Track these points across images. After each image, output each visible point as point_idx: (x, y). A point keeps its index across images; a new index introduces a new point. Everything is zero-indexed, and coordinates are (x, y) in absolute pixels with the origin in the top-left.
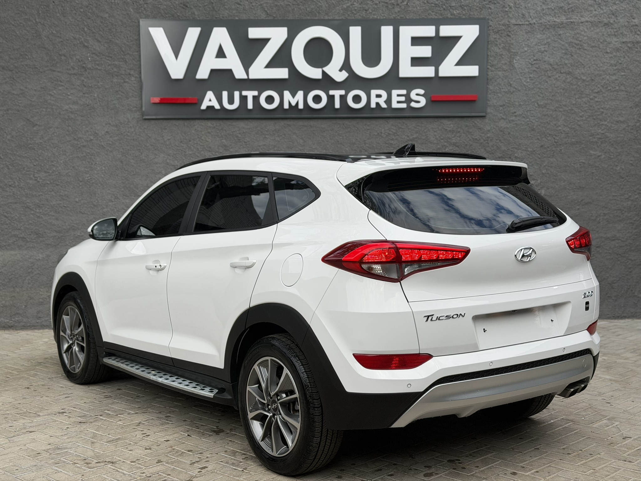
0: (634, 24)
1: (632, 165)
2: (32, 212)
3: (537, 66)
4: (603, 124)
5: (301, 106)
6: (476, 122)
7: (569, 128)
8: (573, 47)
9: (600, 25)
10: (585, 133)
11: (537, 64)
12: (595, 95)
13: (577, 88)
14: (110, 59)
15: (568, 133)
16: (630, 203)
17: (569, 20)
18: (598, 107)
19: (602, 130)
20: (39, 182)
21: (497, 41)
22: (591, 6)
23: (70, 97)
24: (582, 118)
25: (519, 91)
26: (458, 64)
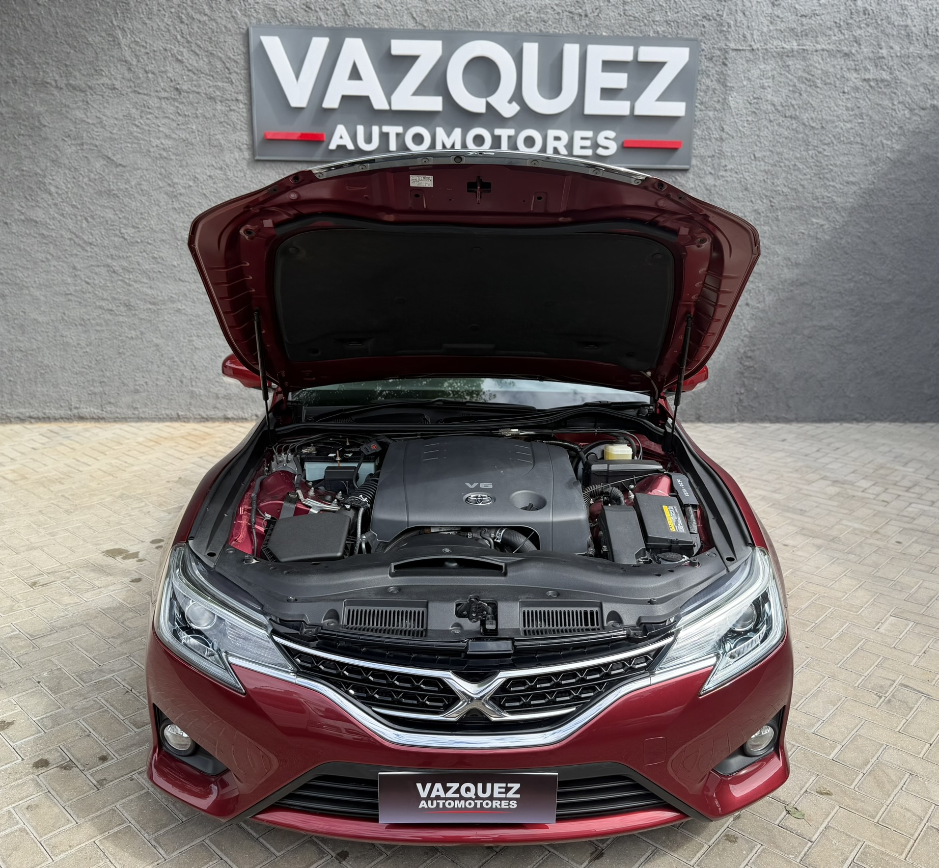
0: (880, 55)
1: (859, 237)
2: (121, 278)
3: (757, 106)
4: (830, 185)
5: (458, 148)
7: (789, 188)
8: (803, 82)
9: (838, 56)
11: (757, 103)
12: (826, 147)
13: (803, 138)
14: (211, 78)
15: (786, 195)
16: (852, 285)
17: (801, 47)
20: (125, 239)
21: (709, 71)
22: (830, 29)
23: (161, 129)
25: (733, 138)
26: (660, 99)
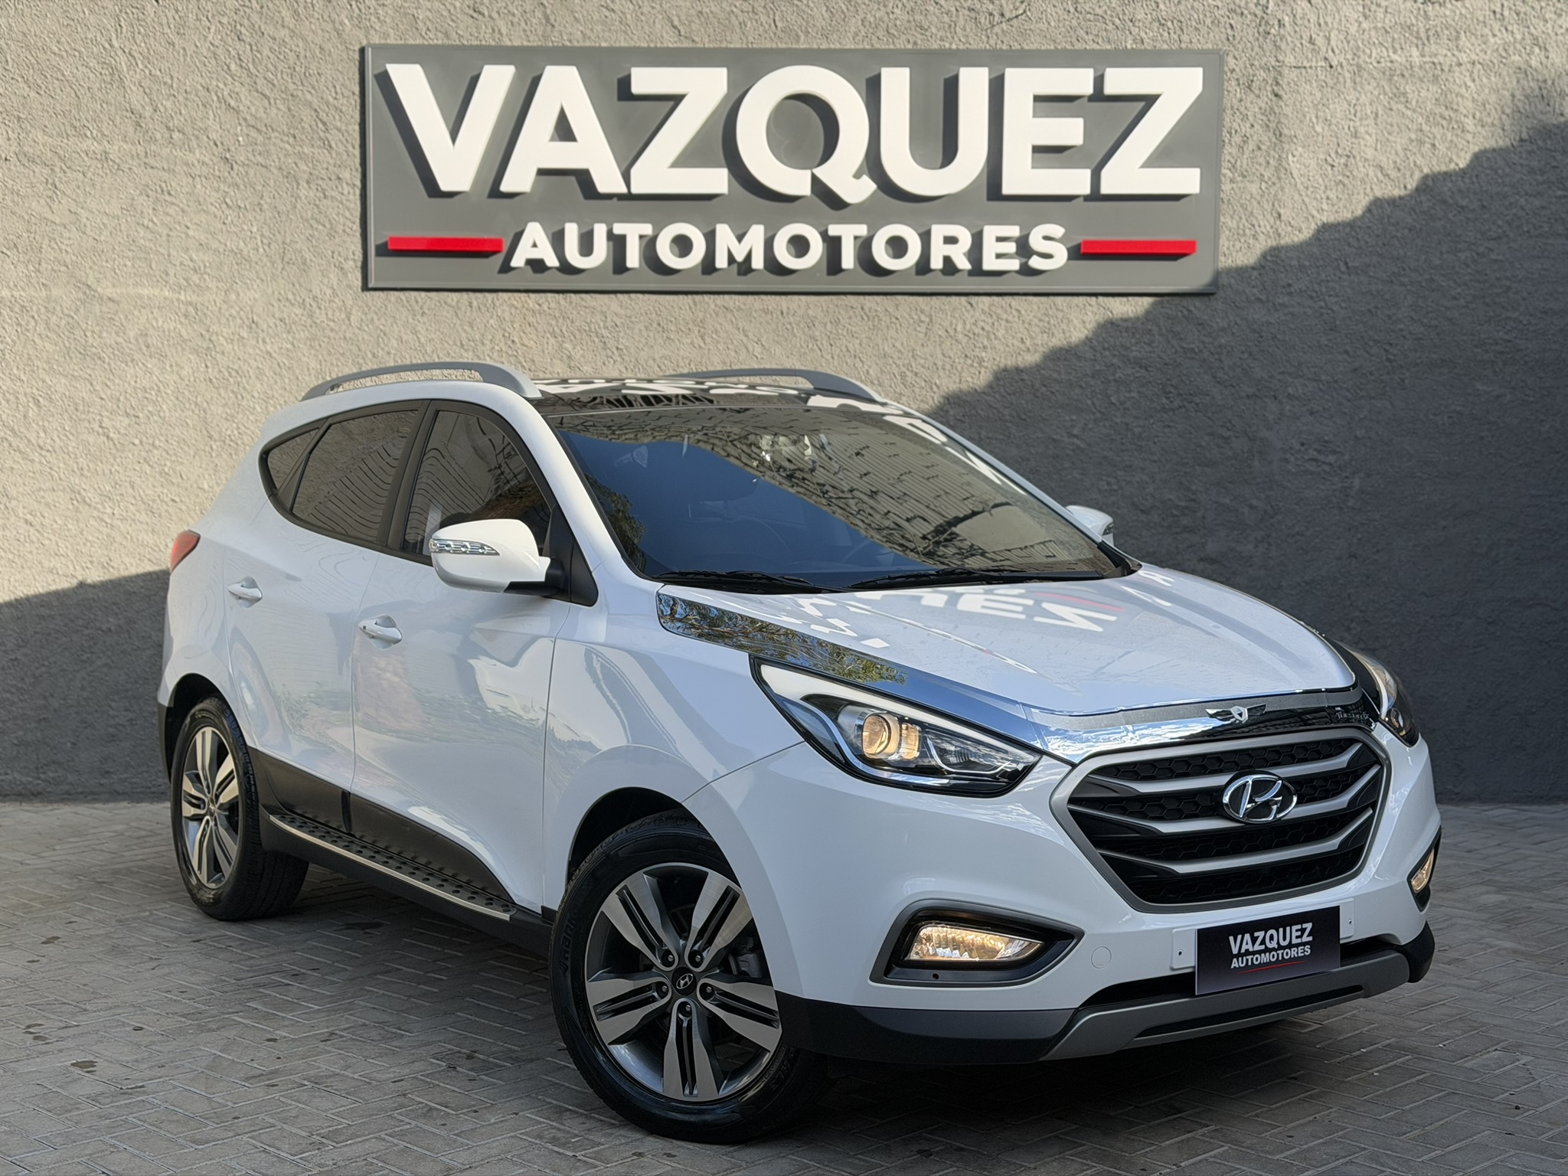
3: (1345, 171)
4: (1507, 318)
5: (758, 263)
6: (1192, 308)
7: (1424, 325)
8: (1437, 124)
10: (1465, 338)
11: (1346, 166)
12: (1491, 244)
13: (1444, 227)
14: (291, 140)
15: (1420, 339)
18: (1498, 275)
19: (1506, 333)
20: (110, 439)
21: (1246, 108)
24: (1455, 302)
25: (1301, 231)
26: (1150, 163)
